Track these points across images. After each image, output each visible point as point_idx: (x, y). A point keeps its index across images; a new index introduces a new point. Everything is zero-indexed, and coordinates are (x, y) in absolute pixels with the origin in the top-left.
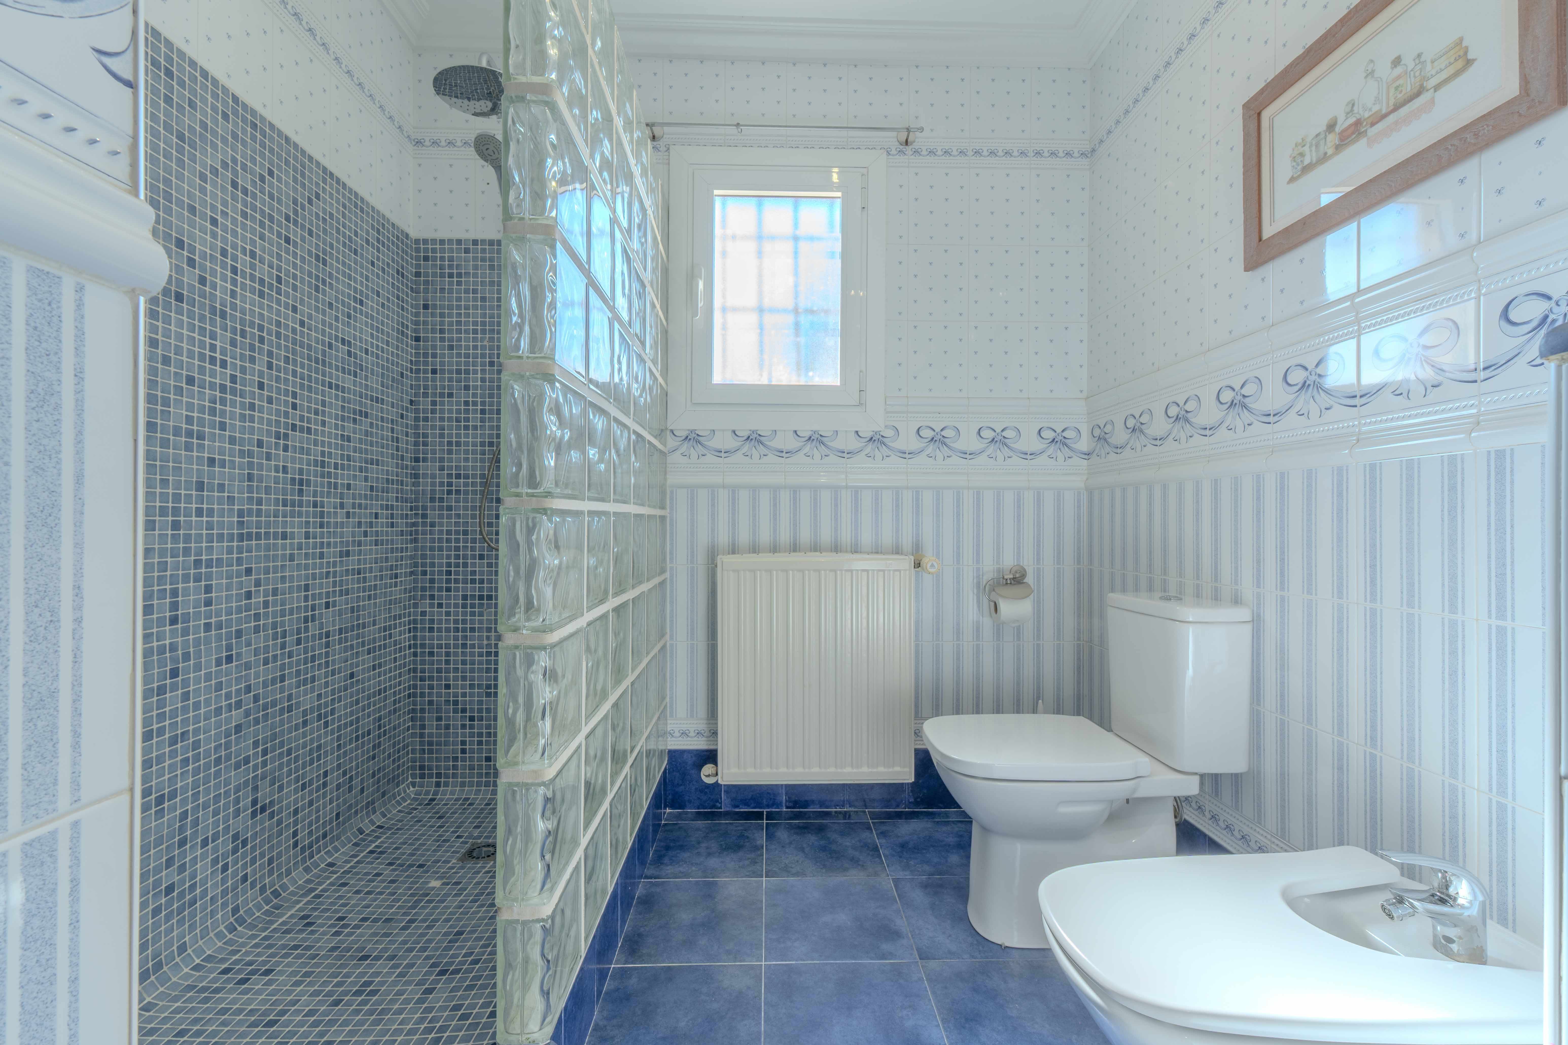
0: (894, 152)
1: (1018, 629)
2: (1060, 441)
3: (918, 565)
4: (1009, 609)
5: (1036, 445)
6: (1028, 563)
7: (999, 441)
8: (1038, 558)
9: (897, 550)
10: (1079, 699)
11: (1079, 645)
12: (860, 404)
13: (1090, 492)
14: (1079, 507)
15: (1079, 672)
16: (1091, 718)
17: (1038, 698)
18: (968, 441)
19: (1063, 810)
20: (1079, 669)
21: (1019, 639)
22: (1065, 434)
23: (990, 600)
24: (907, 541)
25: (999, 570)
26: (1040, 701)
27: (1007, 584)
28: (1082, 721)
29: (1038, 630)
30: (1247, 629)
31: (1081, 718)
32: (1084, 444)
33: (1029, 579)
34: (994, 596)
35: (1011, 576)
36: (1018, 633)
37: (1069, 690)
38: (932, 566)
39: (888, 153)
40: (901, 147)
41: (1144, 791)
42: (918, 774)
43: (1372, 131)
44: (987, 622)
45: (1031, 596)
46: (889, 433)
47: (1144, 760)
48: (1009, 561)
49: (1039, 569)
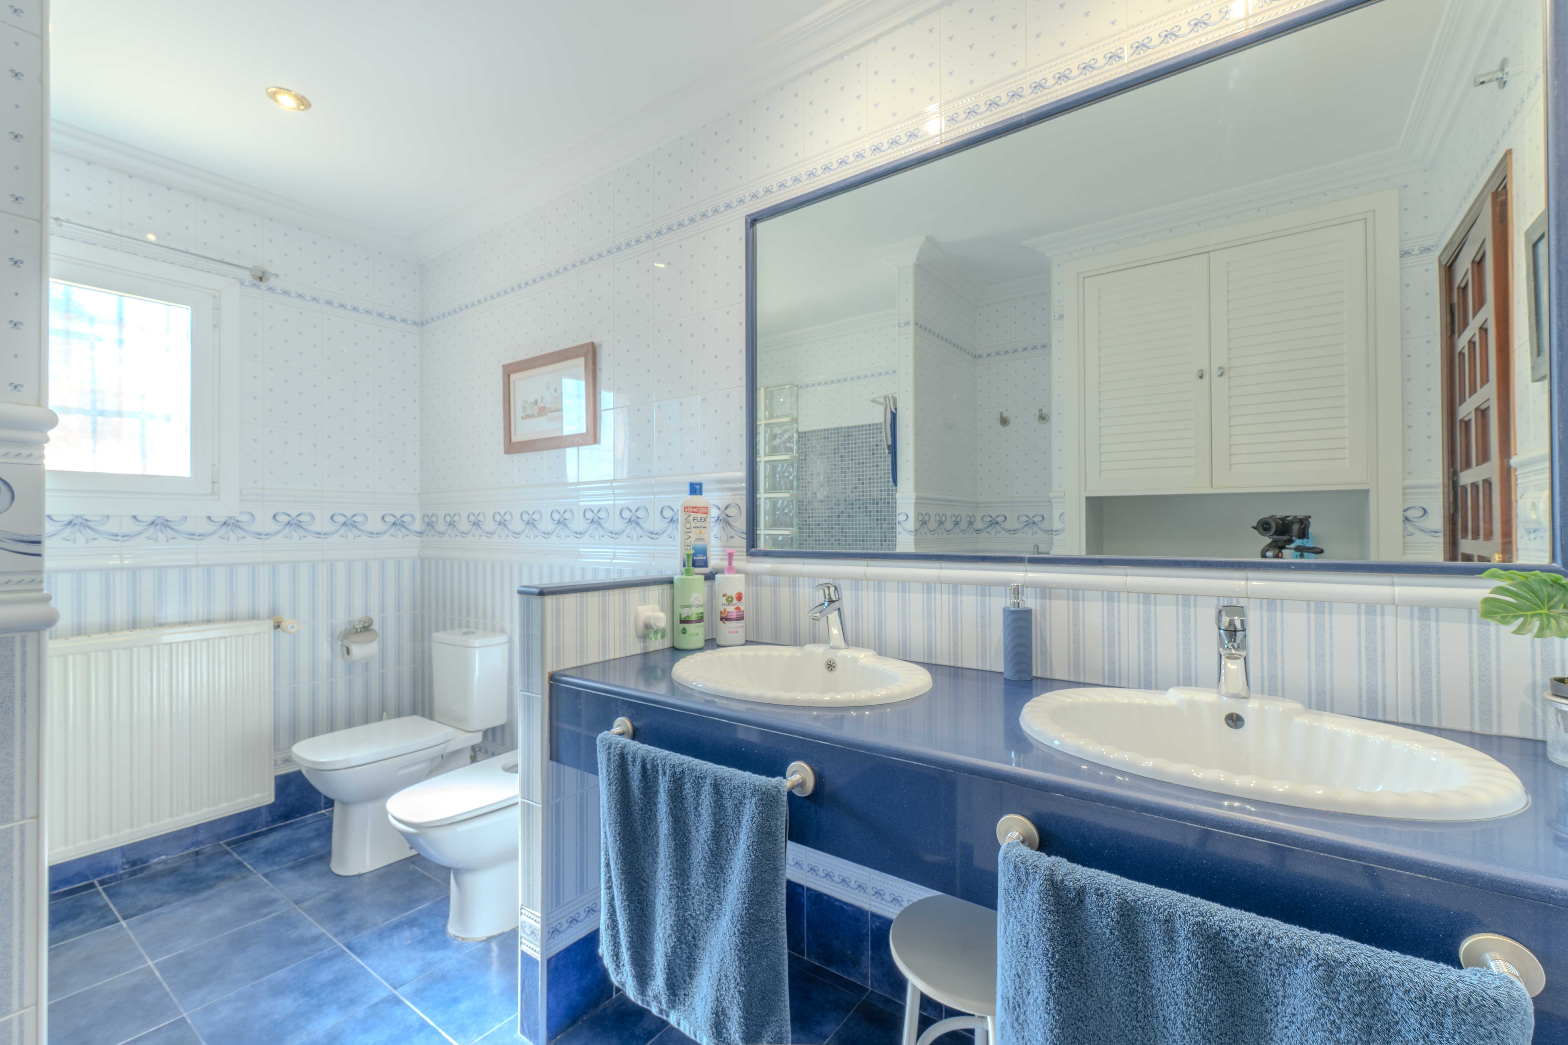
0: (247, 283)
1: (367, 664)
2: (399, 524)
3: (277, 626)
4: (358, 651)
5: (380, 527)
6: (375, 615)
7: (349, 524)
8: (383, 608)
9: (253, 616)
10: (414, 706)
11: (414, 668)
12: (213, 493)
13: (422, 560)
14: (414, 570)
15: (414, 686)
16: (423, 716)
17: (383, 711)
18: (322, 524)
19: (402, 772)
20: (414, 684)
21: (367, 671)
22: (403, 519)
23: (342, 646)
24: (263, 607)
25: (350, 622)
26: (385, 714)
27: (357, 632)
28: (417, 719)
29: (383, 662)
30: (506, 647)
31: (415, 717)
32: (417, 526)
33: (375, 626)
34: (346, 643)
35: (361, 626)
36: (367, 667)
37: (407, 702)
38: (293, 627)
39: (242, 283)
40: (255, 282)
41: (452, 747)
42: (277, 797)
43: (550, 415)
44: (340, 664)
45: (378, 639)
46: (244, 518)
47: (452, 730)
48: (358, 614)
49: (383, 618)
